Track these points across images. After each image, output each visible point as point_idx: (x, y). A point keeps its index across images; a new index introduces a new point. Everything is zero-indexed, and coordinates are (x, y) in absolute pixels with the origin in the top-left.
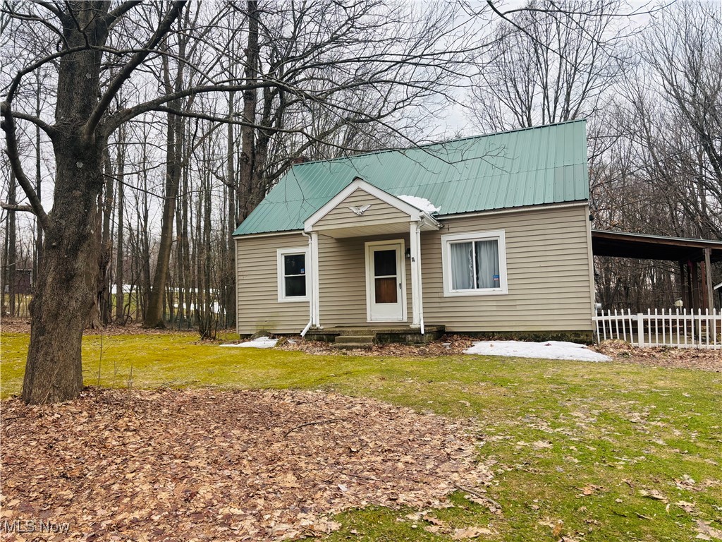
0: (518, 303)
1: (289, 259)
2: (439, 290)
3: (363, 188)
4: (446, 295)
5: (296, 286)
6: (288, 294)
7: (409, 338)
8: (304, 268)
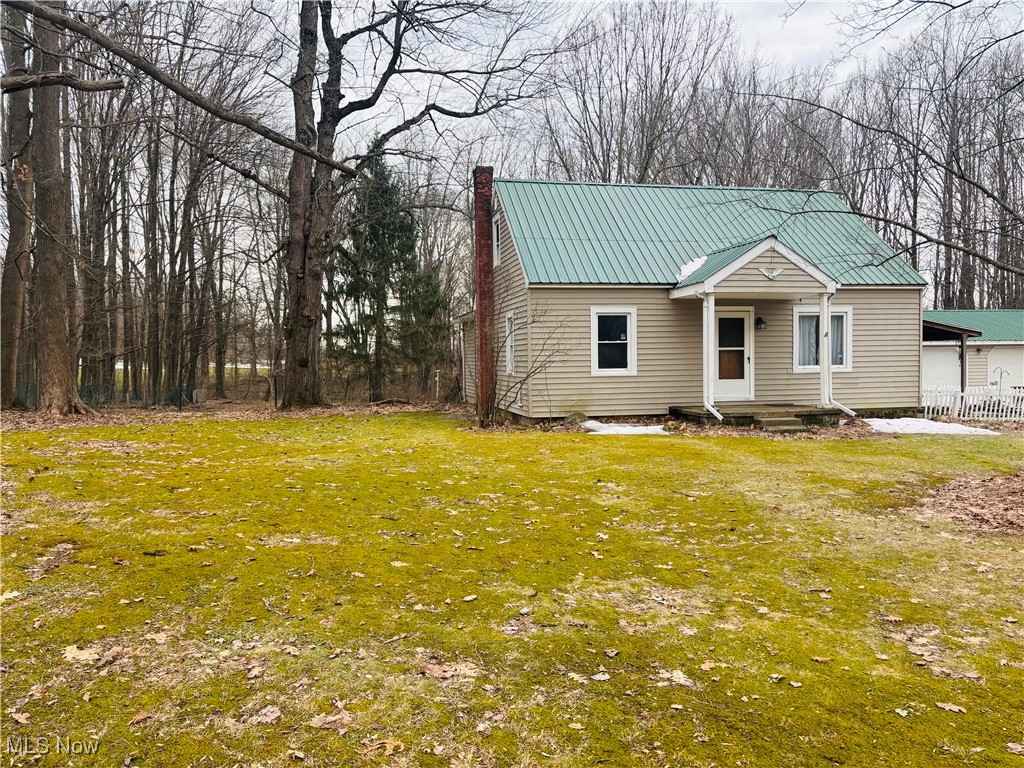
0: (860, 380)
1: (603, 321)
2: (788, 366)
3: (776, 248)
4: (796, 371)
5: (613, 356)
6: (602, 365)
7: (827, 418)
8: (625, 333)
